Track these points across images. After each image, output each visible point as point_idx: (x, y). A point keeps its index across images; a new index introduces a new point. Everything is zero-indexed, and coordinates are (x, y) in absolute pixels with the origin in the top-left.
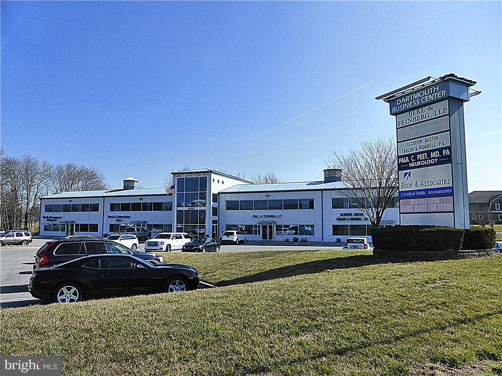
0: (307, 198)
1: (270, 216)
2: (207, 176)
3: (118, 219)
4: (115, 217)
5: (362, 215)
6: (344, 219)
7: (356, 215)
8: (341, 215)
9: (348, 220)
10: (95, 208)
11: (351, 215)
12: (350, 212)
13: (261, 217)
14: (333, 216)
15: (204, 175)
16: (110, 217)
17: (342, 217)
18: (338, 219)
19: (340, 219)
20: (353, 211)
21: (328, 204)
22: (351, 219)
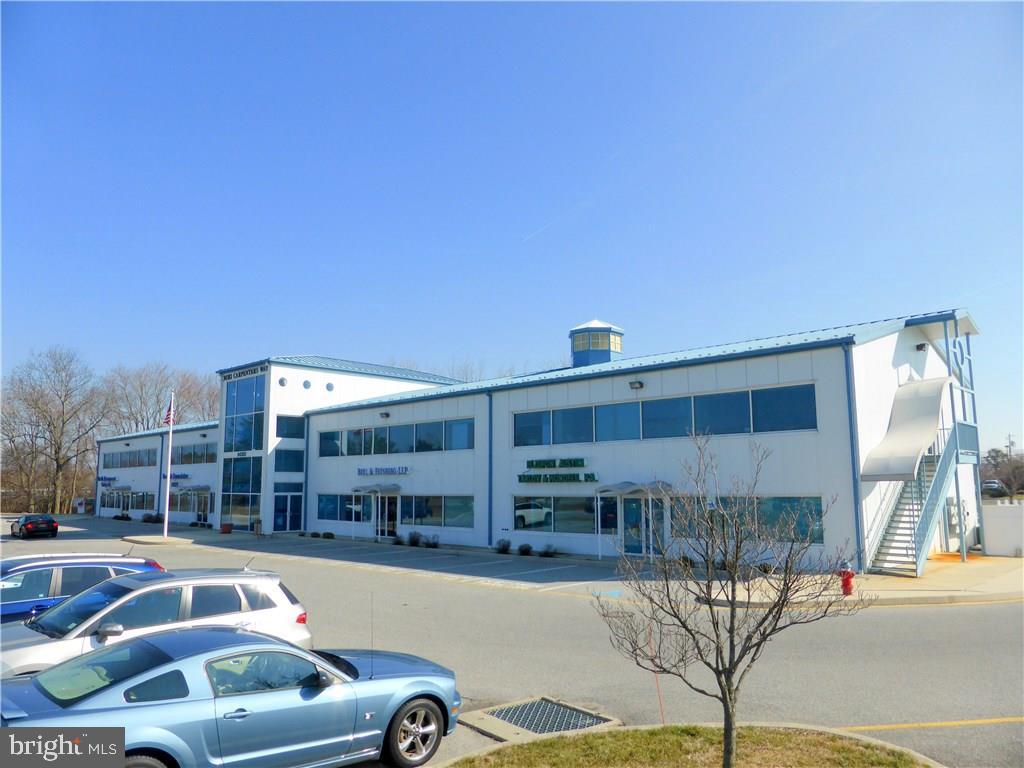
0: (460, 417)
1: (387, 471)
6: (538, 479)
8: (531, 464)
9: (546, 480)
11: (551, 464)
12: (549, 456)
13: (372, 472)
15: (261, 370)
17: (533, 472)
18: (523, 479)
19: (528, 479)
20: (556, 452)
21: (505, 431)
22: (555, 479)
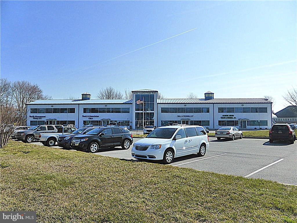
0: (206, 107)
1: (187, 116)
2: (155, 94)
3: (90, 117)
4: (88, 116)
5: (233, 116)
6: (225, 118)
7: (230, 116)
8: (223, 116)
9: (226, 118)
10: (72, 111)
11: (228, 116)
12: (227, 114)
13: (182, 116)
14: (219, 116)
15: (153, 93)
16: (84, 116)
17: (224, 117)
18: (221, 118)
19: (223, 118)
20: (229, 114)
21: (216, 110)
22: (228, 118)
